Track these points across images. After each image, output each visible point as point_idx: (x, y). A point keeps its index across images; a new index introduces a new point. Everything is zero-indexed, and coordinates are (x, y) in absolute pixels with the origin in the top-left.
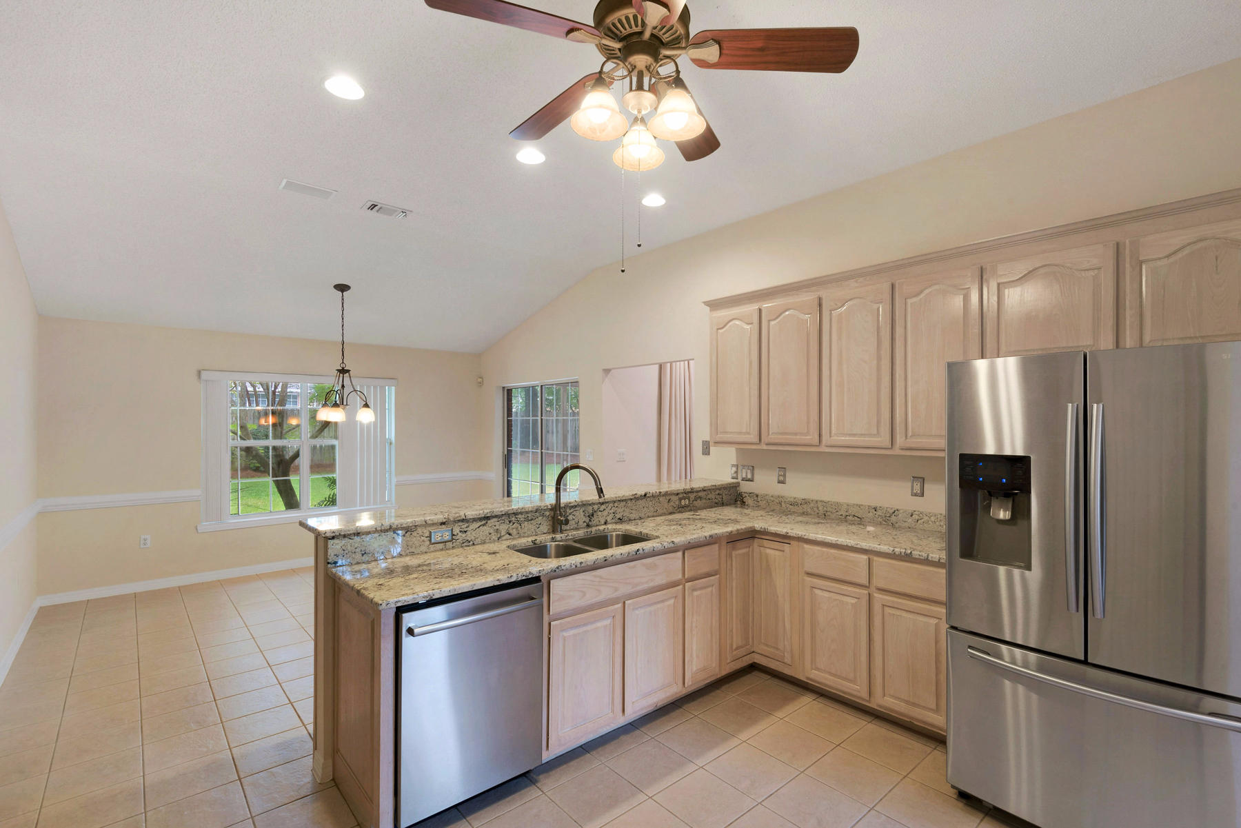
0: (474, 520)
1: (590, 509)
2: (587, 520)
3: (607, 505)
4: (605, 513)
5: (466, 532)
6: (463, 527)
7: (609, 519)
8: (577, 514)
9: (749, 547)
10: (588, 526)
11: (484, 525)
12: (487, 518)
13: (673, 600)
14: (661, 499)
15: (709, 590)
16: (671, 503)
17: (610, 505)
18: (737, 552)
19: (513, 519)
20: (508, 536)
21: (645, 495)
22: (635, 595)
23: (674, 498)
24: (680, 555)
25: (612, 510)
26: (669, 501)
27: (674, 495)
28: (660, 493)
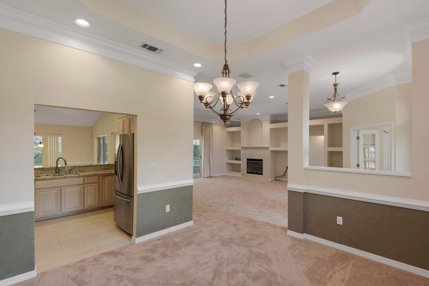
1: (70, 169)
4: (76, 169)
7: (77, 171)
8: (65, 169)
9: (112, 177)
13: (80, 188)
14: (98, 166)
15: (94, 187)
16: (102, 168)
17: (78, 168)
18: (107, 178)
19: (43, 170)
20: (41, 174)
21: (91, 165)
22: (64, 186)
23: (103, 166)
24: (82, 178)
25: (79, 169)
26: (101, 167)
27: (103, 165)
28: (97, 165)
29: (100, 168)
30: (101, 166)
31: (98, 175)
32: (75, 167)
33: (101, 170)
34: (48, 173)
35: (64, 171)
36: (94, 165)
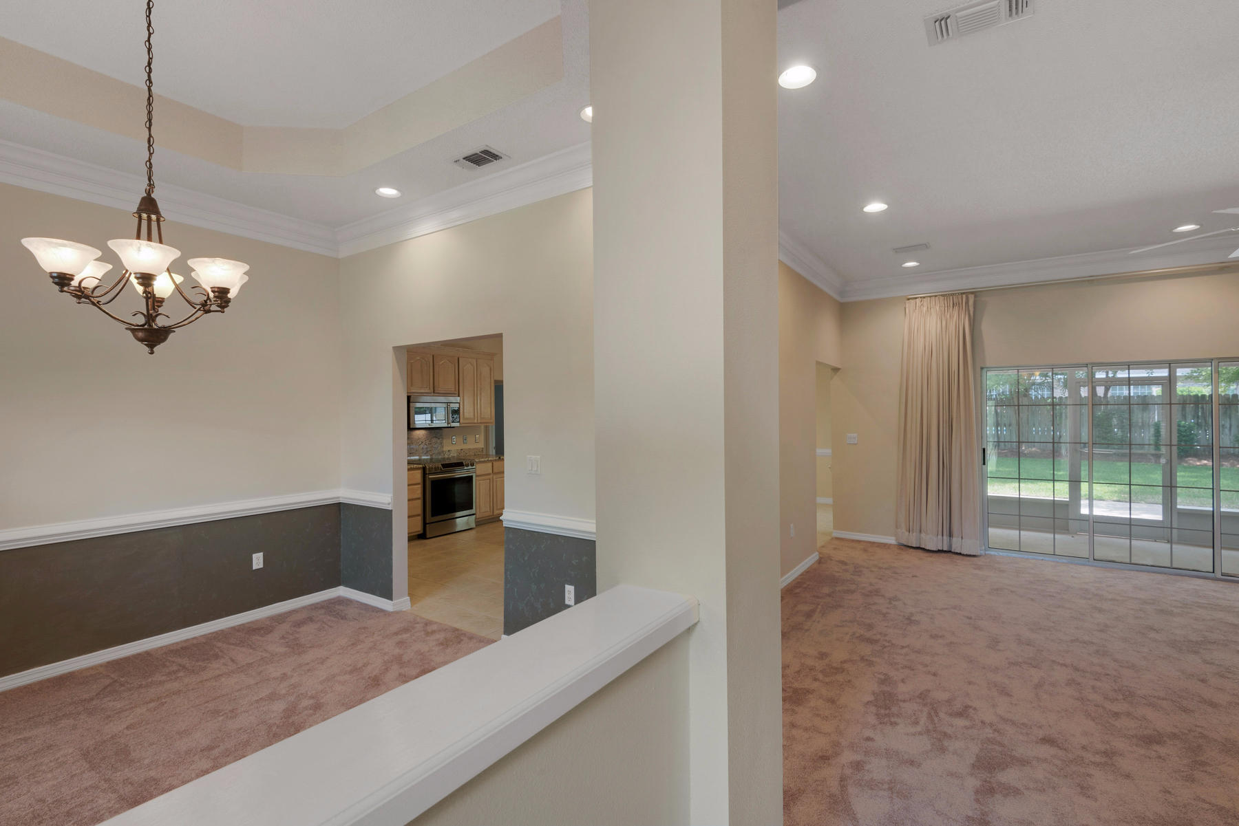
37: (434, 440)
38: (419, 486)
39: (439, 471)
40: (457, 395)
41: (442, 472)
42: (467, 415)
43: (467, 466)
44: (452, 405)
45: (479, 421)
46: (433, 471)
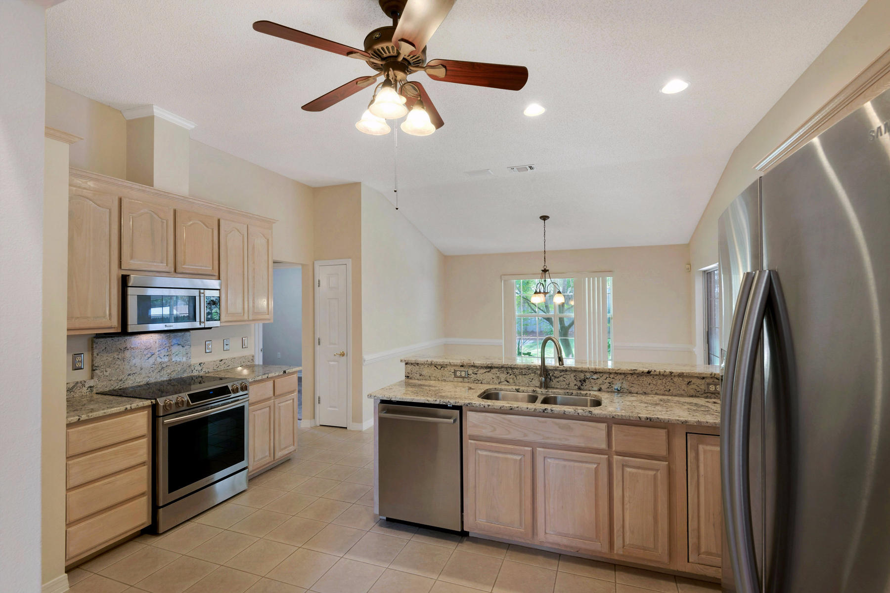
0: (482, 367)
1: (582, 376)
2: (579, 384)
3: (601, 375)
4: (600, 381)
5: (476, 374)
6: (474, 370)
7: (604, 387)
8: (568, 377)
10: (579, 389)
11: (488, 372)
12: (491, 368)
13: (595, 466)
14: (675, 379)
15: (652, 473)
16: (694, 386)
17: (605, 376)
18: (708, 448)
19: (510, 371)
20: (506, 383)
21: (649, 372)
22: (545, 446)
23: (699, 381)
24: (603, 426)
25: (607, 381)
26: (689, 383)
27: (698, 377)
28: (671, 373)
29: (684, 387)
30: (689, 380)
31: (668, 427)
32: (596, 373)
33: (692, 396)
34: (523, 381)
35: (564, 383)
36: (662, 371)
37: (175, 349)
38: (145, 440)
39: (185, 408)
40: (217, 277)
41: (190, 410)
42: (231, 309)
43: (236, 391)
44: (208, 293)
45: (251, 318)
46: (174, 409)
